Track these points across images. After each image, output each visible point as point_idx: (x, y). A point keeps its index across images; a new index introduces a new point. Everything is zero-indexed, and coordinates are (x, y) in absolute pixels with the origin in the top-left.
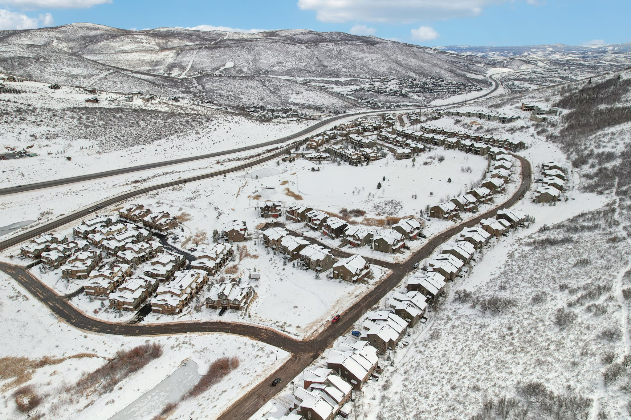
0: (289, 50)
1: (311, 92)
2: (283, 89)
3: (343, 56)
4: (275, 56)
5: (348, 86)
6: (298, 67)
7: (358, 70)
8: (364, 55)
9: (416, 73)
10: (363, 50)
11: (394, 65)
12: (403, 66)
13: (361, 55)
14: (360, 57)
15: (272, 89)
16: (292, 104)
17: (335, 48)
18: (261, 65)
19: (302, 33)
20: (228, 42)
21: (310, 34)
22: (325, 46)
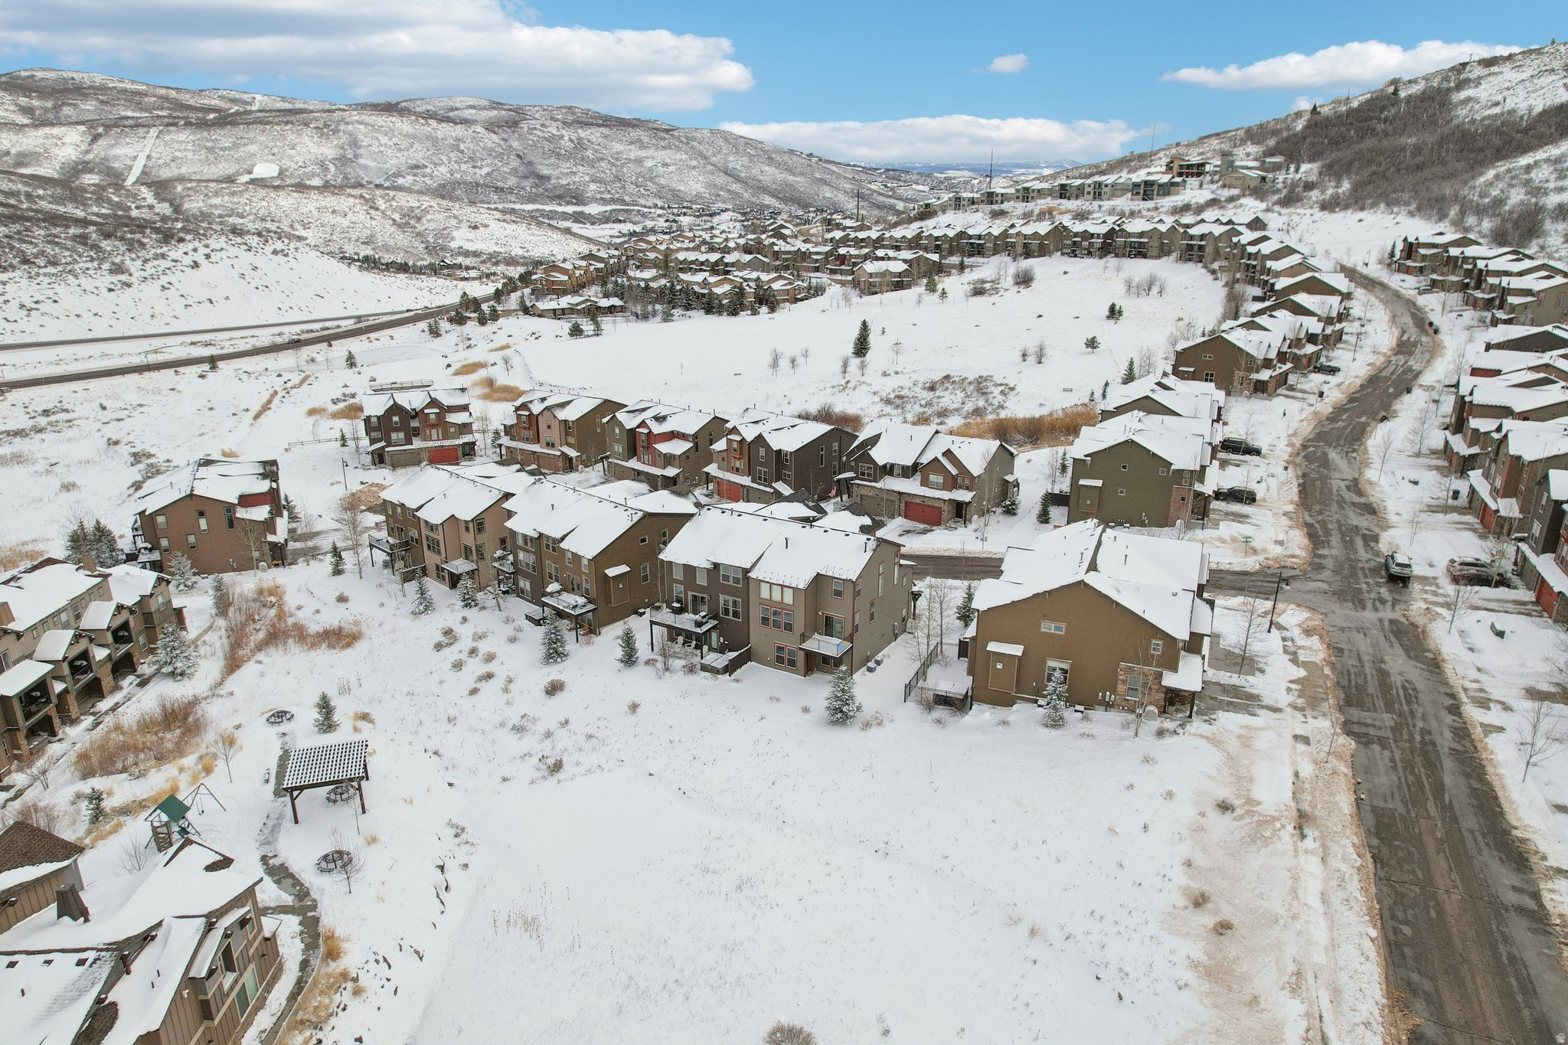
0: (440, 135)
1: (513, 226)
2: (429, 217)
3: (589, 154)
4: (400, 150)
5: (611, 225)
6: (469, 179)
7: (632, 189)
8: (643, 153)
9: (777, 198)
10: (639, 141)
11: (721, 179)
12: (746, 183)
13: (635, 153)
14: (632, 156)
15: (397, 216)
16: (459, 254)
17: (564, 133)
18: (361, 173)
19: (473, 107)
20: (259, 114)
21: (495, 108)
22: (539, 127)
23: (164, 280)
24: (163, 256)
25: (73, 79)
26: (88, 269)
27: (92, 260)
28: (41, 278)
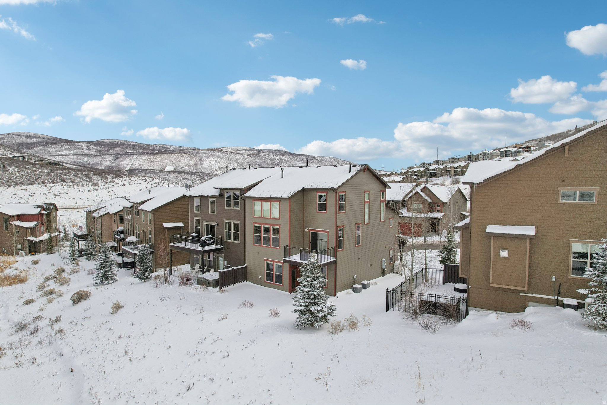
0: (231, 157)
4: (217, 162)
17: (276, 157)
18: (202, 170)
19: (245, 150)
20: (171, 151)
21: (252, 150)
22: (267, 155)
23: (110, 189)
24: (113, 181)
25: (115, 142)
26: (84, 184)
27: (87, 181)
28: (66, 186)
